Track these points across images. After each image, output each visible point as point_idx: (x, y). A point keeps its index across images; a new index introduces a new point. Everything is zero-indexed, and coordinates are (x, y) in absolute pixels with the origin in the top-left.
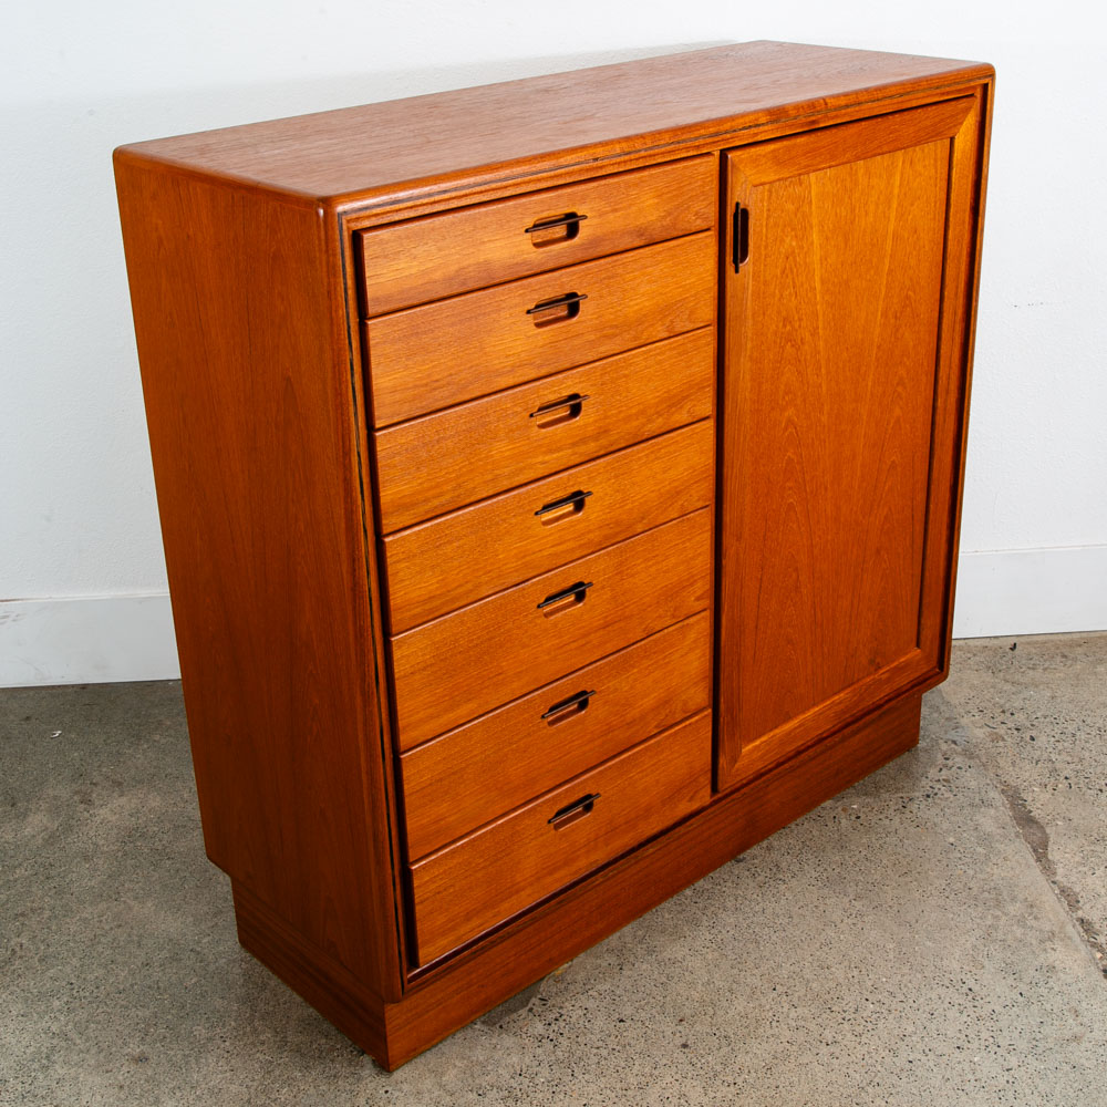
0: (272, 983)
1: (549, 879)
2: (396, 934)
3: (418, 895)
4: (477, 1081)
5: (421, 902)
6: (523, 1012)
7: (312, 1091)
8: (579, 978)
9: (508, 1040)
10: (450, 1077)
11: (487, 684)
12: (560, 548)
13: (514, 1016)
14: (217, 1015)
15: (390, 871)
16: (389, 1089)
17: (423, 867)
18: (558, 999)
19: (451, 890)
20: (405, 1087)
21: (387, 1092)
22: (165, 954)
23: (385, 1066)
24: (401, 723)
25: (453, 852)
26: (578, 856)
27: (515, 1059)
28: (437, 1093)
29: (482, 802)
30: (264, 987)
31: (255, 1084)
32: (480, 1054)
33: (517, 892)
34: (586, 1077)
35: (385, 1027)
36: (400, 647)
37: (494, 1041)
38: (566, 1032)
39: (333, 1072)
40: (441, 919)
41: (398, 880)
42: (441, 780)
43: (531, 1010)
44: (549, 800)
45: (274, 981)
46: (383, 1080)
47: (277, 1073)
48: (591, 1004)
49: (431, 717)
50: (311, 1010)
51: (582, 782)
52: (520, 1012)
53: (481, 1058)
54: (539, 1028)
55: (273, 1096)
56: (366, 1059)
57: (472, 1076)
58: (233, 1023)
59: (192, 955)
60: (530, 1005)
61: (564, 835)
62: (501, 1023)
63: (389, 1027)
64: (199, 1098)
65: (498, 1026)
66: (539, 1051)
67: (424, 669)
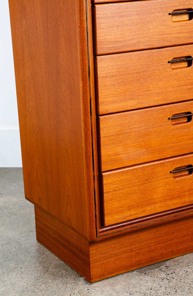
0: (47, 253)
1: (170, 202)
2: (94, 205)
3: (106, 189)
4: (130, 290)
5: (107, 193)
6: (157, 270)
7: (55, 286)
8: (185, 261)
9: (147, 278)
10: (118, 287)
11: (142, 93)
12: (180, 35)
13: (153, 271)
14: (21, 261)
15: (92, 172)
16: (90, 289)
17: (108, 175)
18: (174, 267)
19: (122, 191)
20: (97, 289)
21: (88, 290)
22: (5, 242)
23: (89, 280)
24: (100, 100)
25: (123, 172)
26: (185, 195)
27: (149, 284)
28: (111, 292)
29: (138, 152)
30: (44, 254)
31: (31, 283)
32: (133, 281)
33: (154, 203)
34: (183, 293)
35: (89, 258)
36: (100, 62)
37: (141, 278)
38: (175, 278)
39: (66, 282)
40: (116, 205)
41: (96, 178)
42: (118, 135)
43: (160, 269)
44: (171, 161)
45: (48, 252)
46: (87, 286)
47: (41, 280)
48: (189, 270)
49: (115, 102)
50: (62, 262)
51: (188, 158)
52: (155, 270)
53: (134, 283)
54: (163, 275)
55: (37, 287)
56: (82, 279)
57: (128, 288)
58: (27, 264)
59: (16, 243)
60: (160, 268)
61: (178, 182)
62: (146, 272)
63: (91, 259)
64: (5, 286)
65: (144, 273)
66: (162, 283)
67: (112, 77)
